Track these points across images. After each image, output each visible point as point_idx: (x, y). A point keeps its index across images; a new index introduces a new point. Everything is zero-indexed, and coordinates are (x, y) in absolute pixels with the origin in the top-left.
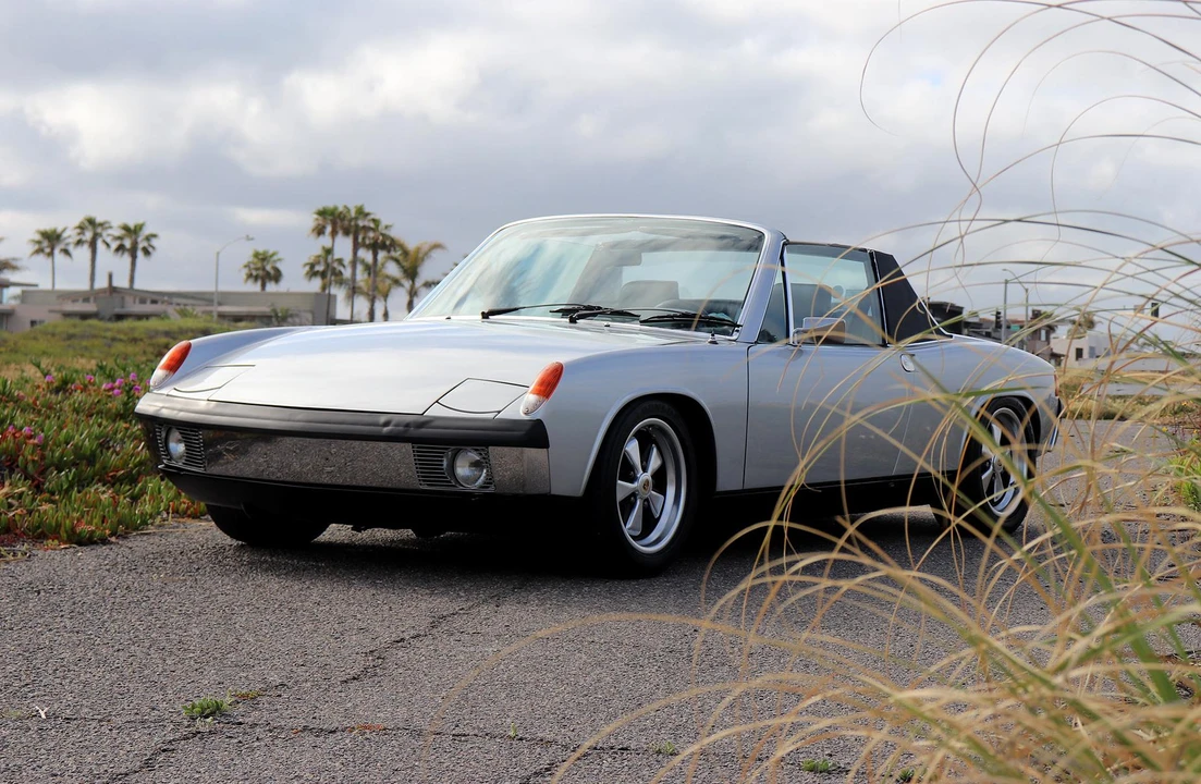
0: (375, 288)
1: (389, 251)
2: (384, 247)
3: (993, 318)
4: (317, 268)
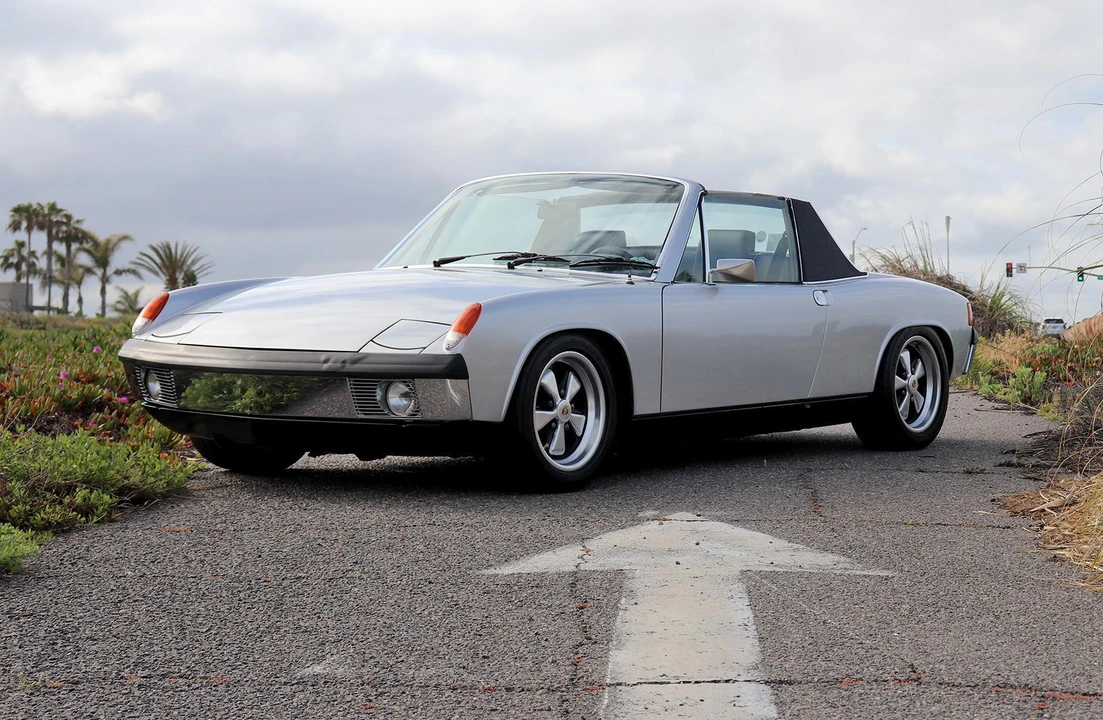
0: (71, 278)
1: (81, 243)
2: (76, 239)
4: (11, 260)
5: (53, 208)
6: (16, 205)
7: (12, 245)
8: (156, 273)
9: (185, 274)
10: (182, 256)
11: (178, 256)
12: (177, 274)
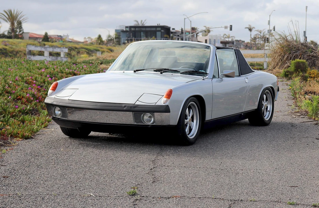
3: (181, 30)
8: (6, 21)
9: (17, 22)
10: (16, 15)
11: (15, 15)
12: (14, 22)
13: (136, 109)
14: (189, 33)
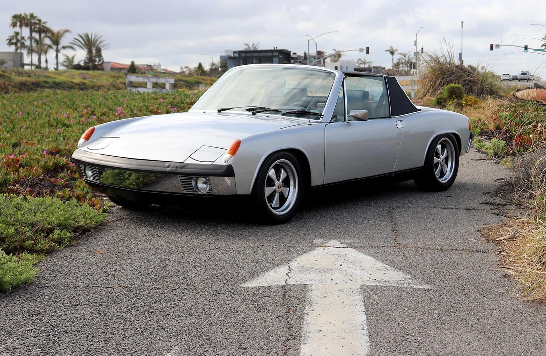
0: (41, 50)
1: (46, 33)
2: (43, 31)
3: (304, 55)
4: (13, 41)
5: (32, 16)
6: (14, 14)
7: (13, 34)
8: (82, 48)
9: (96, 48)
10: (94, 40)
11: (93, 38)
12: (92, 49)
13: (183, 170)
14: (315, 59)
